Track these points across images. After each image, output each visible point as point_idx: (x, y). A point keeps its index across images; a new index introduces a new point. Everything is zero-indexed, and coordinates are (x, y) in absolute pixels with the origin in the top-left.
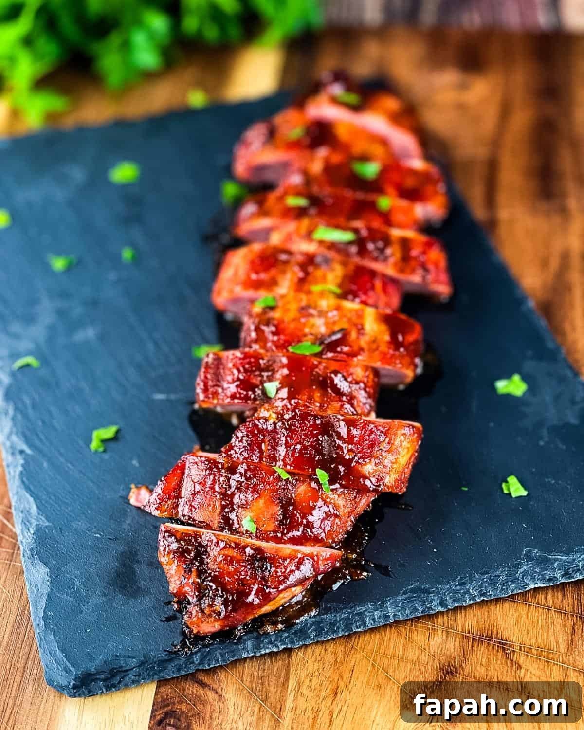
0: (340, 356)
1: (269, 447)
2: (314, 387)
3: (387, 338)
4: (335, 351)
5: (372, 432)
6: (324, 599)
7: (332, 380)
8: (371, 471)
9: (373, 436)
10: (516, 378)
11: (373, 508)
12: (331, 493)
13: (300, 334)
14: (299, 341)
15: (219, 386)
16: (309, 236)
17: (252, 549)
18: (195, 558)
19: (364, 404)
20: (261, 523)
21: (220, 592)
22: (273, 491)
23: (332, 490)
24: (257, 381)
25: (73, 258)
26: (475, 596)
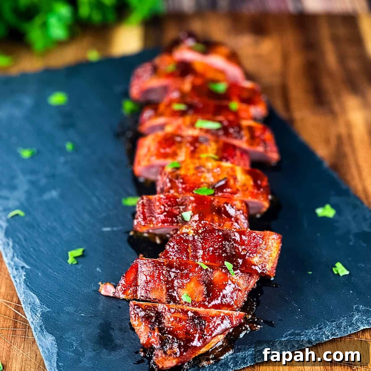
0: (226, 194)
1: (192, 251)
2: (214, 213)
3: (251, 183)
4: (222, 192)
5: (254, 238)
6: (236, 343)
7: (225, 208)
8: (258, 261)
9: (256, 240)
10: (328, 207)
11: (257, 286)
12: (235, 276)
13: (198, 182)
14: (199, 187)
15: (153, 217)
16: (193, 125)
17: (191, 312)
18: (155, 321)
19: (244, 223)
20: (194, 297)
21: (176, 340)
22: (199, 277)
23: (236, 274)
24: (176, 212)
25: (35, 150)
26: (329, 336)
